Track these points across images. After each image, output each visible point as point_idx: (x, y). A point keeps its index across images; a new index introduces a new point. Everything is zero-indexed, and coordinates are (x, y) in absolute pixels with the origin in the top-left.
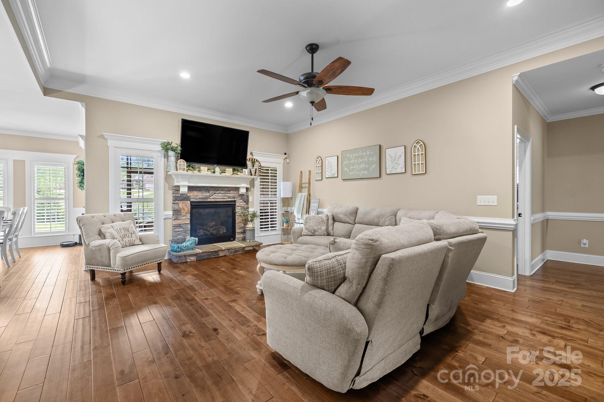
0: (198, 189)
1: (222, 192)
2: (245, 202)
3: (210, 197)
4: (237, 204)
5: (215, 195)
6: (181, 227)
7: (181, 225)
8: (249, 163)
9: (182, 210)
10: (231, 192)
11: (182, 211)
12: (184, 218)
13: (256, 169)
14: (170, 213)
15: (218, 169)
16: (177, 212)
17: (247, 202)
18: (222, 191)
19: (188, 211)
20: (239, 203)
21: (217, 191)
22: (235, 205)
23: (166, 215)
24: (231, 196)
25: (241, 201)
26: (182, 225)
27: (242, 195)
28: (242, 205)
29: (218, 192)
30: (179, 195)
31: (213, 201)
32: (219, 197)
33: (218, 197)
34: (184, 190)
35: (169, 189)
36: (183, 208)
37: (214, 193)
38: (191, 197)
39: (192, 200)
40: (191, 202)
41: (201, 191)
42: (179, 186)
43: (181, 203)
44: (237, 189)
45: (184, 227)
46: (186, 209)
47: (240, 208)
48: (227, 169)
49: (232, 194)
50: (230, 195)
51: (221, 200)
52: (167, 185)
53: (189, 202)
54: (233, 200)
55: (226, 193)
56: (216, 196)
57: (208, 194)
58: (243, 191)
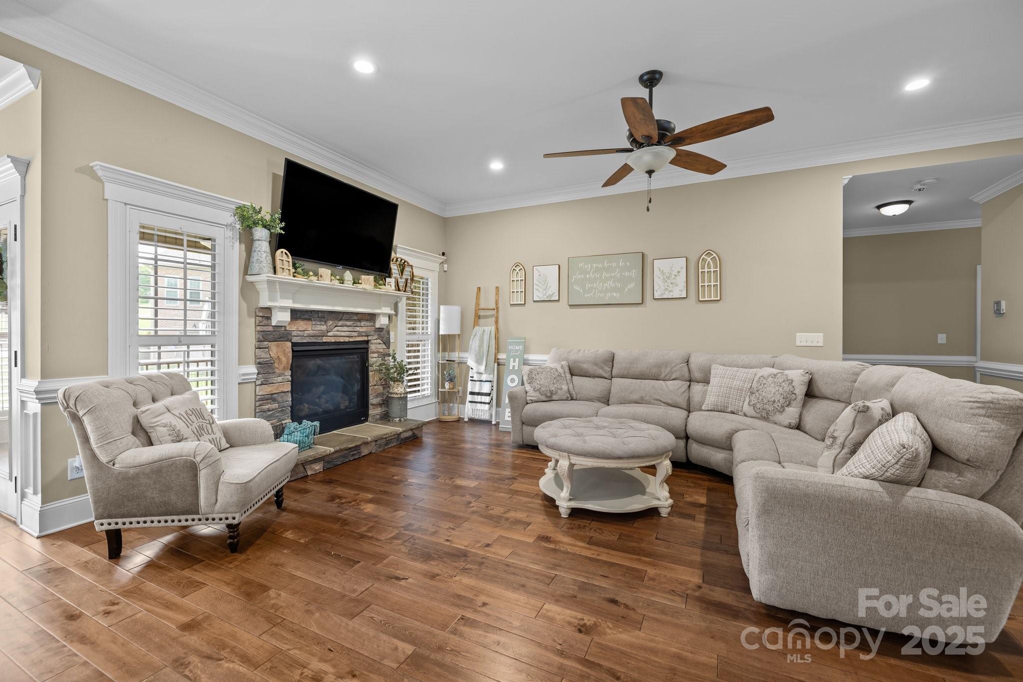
0: (306, 316)
1: (349, 323)
2: (384, 343)
3: (330, 334)
4: (372, 347)
5: (336, 328)
6: (274, 400)
7: (274, 396)
8: (394, 268)
9: (277, 361)
10: (363, 324)
11: (276, 365)
12: (280, 379)
13: (407, 280)
14: (252, 369)
15: (348, 275)
16: (265, 367)
17: (387, 343)
18: (347, 320)
19: (288, 363)
20: (376, 346)
21: (341, 320)
22: (367, 349)
23: (243, 375)
24: (362, 332)
25: (379, 341)
26: (276, 395)
27: (380, 330)
28: (379, 350)
29: (340, 323)
30: (270, 329)
31: (333, 341)
32: (343, 334)
33: (341, 333)
34: (281, 317)
35: (249, 315)
36: (278, 357)
37: (335, 325)
38: (294, 333)
39: (295, 340)
40: (294, 344)
41: (310, 320)
42: (269, 309)
43: (275, 348)
44: (372, 317)
45: (280, 399)
46: (284, 359)
47: (376, 355)
48: (363, 277)
49: (364, 327)
50: (361, 330)
51: (347, 339)
52: (245, 305)
53: (289, 344)
54: (365, 338)
55: (355, 325)
56: (338, 331)
57: (324, 328)
58: (382, 321)
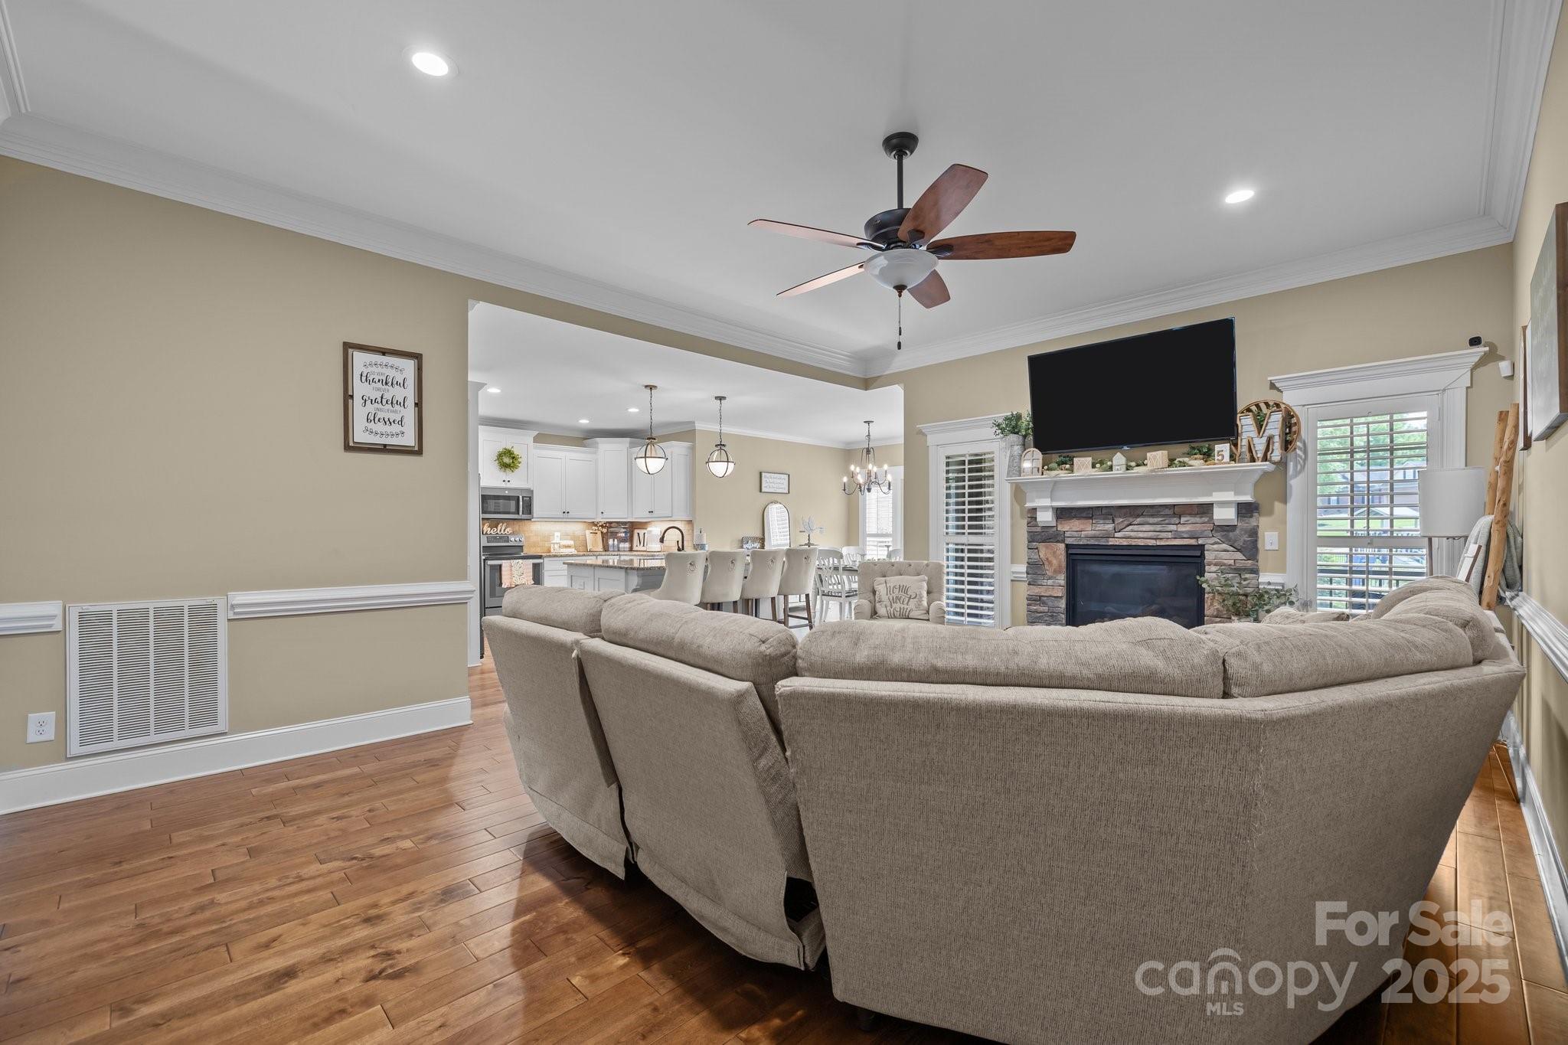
0: (1084, 515)
1: (1151, 520)
2: (1238, 550)
3: (1117, 535)
4: (1209, 556)
5: (1130, 527)
6: (1044, 603)
7: (1043, 598)
8: (1246, 424)
9: (1046, 563)
10: (1183, 520)
11: (1047, 567)
12: (1050, 582)
13: (1270, 439)
14: (1023, 568)
15: (1119, 459)
16: (1035, 568)
17: (1251, 548)
18: (1152, 516)
19: (1060, 566)
20: (1217, 553)
21: (1138, 516)
22: (1202, 556)
23: (1013, 573)
24: (1183, 532)
25: (1224, 546)
26: (1046, 598)
27: (1226, 529)
28: (1226, 561)
29: (1139, 520)
30: (1039, 529)
31: (1125, 544)
32: (1141, 535)
33: (1140, 534)
34: (1045, 518)
35: (1022, 517)
36: (1047, 559)
37: (1126, 523)
38: (1067, 534)
39: (1069, 541)
40: (1068, 547)
41: (1091, 518)
42: (1034, 510)
43: (1044, 549)
44: (1205, 509)
45: (1050, 604)
46: (1055, 562)
47: (1214, 568)
48: (1148, 454)
49: (1188, 525)
50: (1181, 528)
51: (1152, 543)
52: (1018, 508)
53: (1062, 546)
54: (1193, 542)
55: (1167, 521)
56: (1132, 531)
57: (1110, 527)
58: (1225, 515)
